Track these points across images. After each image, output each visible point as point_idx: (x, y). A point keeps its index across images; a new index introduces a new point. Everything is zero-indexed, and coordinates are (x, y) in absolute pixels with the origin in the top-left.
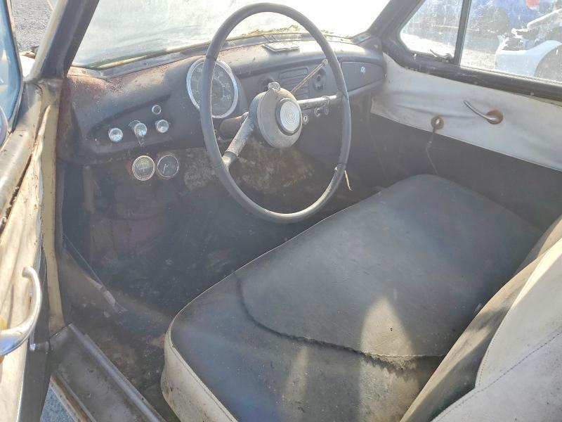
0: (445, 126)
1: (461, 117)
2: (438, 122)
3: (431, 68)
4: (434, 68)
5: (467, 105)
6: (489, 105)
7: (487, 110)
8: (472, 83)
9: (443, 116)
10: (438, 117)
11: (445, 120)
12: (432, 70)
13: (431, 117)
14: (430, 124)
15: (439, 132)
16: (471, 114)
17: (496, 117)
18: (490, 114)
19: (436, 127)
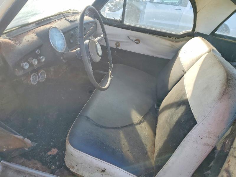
0: (121, 45)
1: (127, 42)
2: (118, 44)
3: (114, 24)
4: (115, 24)
5: (128, 37)
6: (136, 37)
7: (135, 39)
8: (129, 30)
9: (120, 42)
10: (118, 42)
11: (120, 43)
12: (115, 25)
13: (115, 42)
14: (115, 45)
15: (118, 48)
16: (130, 41)
17: (138, 41)
18: (136, 40)
19: (117, 46)
